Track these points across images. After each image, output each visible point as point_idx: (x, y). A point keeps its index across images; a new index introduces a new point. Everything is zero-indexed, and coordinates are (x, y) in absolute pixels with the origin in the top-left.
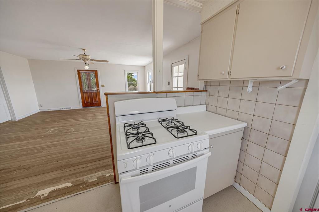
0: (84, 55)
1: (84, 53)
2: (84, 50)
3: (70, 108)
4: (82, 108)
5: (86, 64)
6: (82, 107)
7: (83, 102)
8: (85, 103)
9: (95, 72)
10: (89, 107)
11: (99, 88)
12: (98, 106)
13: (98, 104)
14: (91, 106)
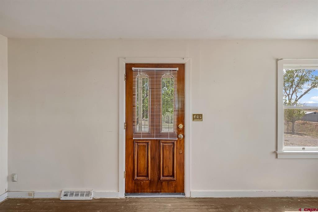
4: (124, 196)
6: (124, 192)
7: (131, 174)
8: (135, 177)
9: (177, 69)
10: (144, 192)
11: (183, 124)
12: (175, 192)
13: (176, 186)
14: (152, 192)
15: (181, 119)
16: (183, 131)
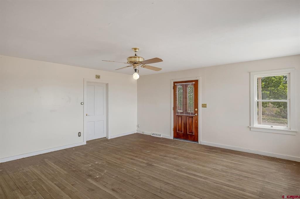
0: (136, 56)
1: (136, 55)
2: (135, 49)
3: (160, 135)
4: (173, 139)
5: (136, 70)
6: (173, 137)
7: (175, 130)
8: (177, 131)
9: (194, 83)
10: (181, 138)
11: (198, 109)
12: (194, 141)
13: (194, 138)
14: (184, 139)
15: (196, 106)
16: (197, 112)
